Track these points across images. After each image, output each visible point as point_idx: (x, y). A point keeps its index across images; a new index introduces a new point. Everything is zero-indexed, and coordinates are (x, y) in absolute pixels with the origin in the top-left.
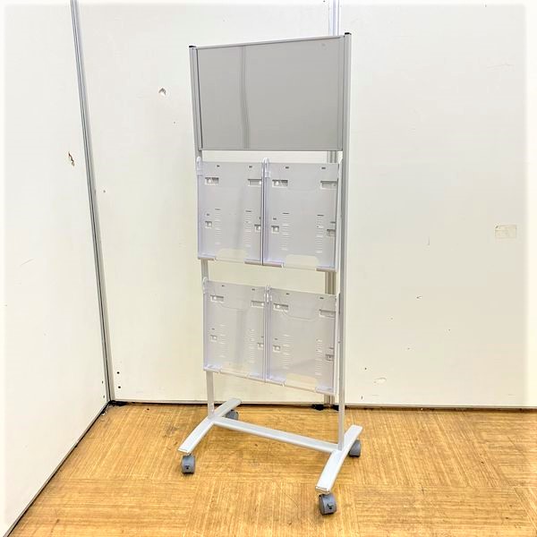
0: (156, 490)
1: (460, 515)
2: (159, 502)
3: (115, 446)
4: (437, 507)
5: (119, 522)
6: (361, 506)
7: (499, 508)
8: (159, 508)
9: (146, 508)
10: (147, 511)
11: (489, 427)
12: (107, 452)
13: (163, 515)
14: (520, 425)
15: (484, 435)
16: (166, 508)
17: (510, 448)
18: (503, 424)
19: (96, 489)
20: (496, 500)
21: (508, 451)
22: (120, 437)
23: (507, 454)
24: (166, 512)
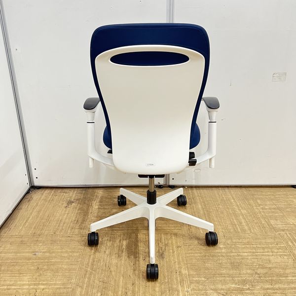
0: (60, 241)
1: (247, 251)
2: (62, 249)
3: (34, 214)
4: (233, 246)
5: (36, 262)
6: (187, 247)
7: (270, 246)
8: (62, 252)
9: (53, 252)
10: (54, 254)
11: (262, 197)
12: (29, 218)
13: (64, 257)
14: (279, 195)
15: (259, 201)
16: (66, 252)
17: (274, 209)
18: (270, 195)
19: (22, 241)
20: (268, 241)
21: (273, 210)
22: (38, 208)
23: (273, 212)
24: (66, 255)
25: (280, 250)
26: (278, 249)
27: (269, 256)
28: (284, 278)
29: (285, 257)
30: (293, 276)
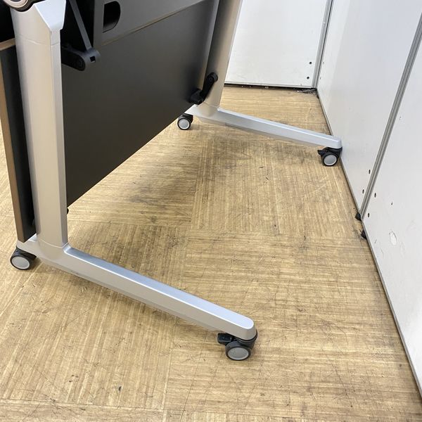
25: (95, 386)
26: (102, 382)
27: (87, 352)
28: (15, 353)
29: (70, 387)
30: (11, 375)
